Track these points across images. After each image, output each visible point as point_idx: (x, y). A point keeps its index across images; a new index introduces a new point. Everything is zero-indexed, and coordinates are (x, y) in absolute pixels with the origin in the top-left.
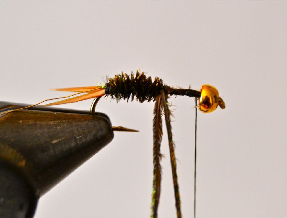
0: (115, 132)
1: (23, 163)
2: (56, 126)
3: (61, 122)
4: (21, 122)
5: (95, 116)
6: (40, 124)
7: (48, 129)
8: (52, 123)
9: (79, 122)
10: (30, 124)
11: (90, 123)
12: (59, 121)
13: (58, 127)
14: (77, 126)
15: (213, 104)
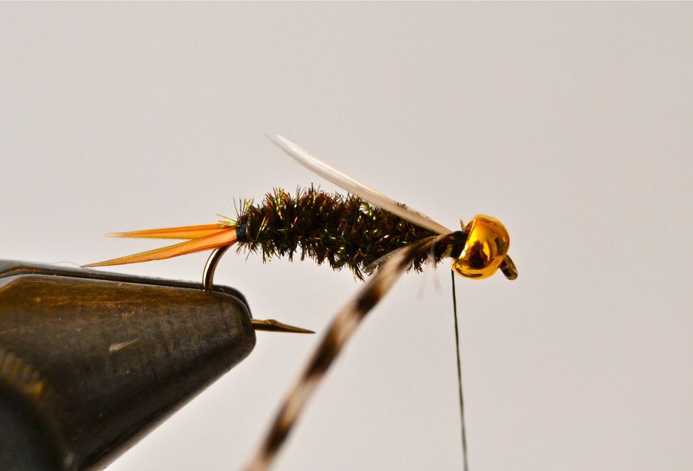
0: (259, 334)
1: (37, 388)
2: (122, 311)
3: (131, 304)
4: (38, 299)
5: (214, 292)
6: (82, 306)
7: (101, 317)
8: (109, 305)
9: (174, 305)
10: (60, 306)
11: (199, 307)
12: (127, 301)
13: (125, 315)
14: (168, 313)
15: (492, 260)
